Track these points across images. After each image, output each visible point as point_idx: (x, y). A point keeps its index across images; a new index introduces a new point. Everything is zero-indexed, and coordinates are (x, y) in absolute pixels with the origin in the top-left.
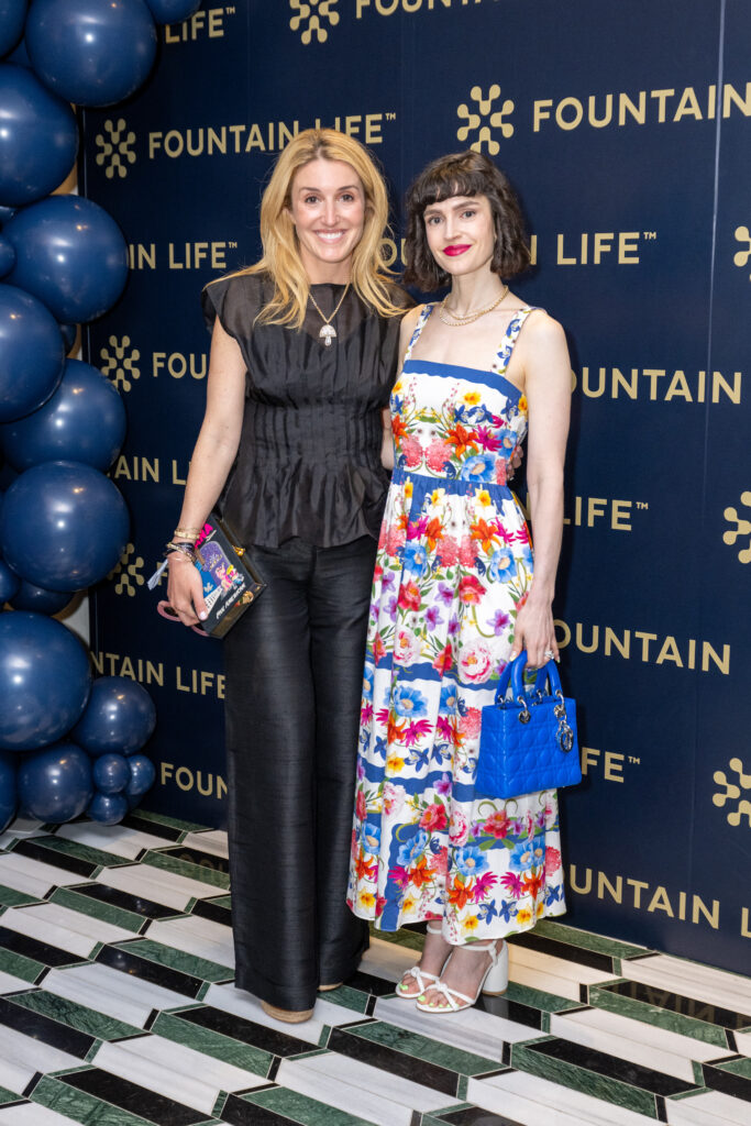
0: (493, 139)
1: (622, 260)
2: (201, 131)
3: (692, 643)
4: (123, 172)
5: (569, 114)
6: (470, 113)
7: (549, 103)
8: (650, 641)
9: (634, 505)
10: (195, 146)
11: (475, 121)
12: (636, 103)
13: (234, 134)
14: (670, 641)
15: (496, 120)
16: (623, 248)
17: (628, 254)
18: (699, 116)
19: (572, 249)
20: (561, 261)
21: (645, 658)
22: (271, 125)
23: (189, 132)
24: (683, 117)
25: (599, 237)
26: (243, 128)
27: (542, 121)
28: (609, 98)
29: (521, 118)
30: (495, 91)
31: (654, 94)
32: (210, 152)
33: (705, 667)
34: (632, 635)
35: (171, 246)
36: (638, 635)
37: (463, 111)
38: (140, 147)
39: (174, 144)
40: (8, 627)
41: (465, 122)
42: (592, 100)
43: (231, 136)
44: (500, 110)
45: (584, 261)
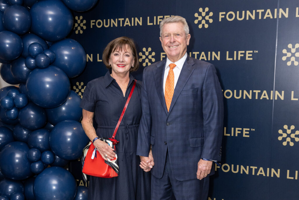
0: (206, 23)
1: (247, 59)
2: (109, 20)
3: (268, 169)
4: (81, 32)
5: (231, 16)
6: (199, 15)
7: (224, 13)
8: (255, 169)
9: (250, 130)
10: (107, 24)
11: (200, 18)
12: (252, 14)
13: (120, 21)
14: (261, 169)
15: (207, 18)
16: (247, 55)
17: (249, 57)
18: (271, 17)
19: (231, 56)
20: (228, 59)
21: (253, 174)
22: (133, 19)
23: (105, 20)
24: (267, 17)
25: (240, 52)
26: (123, 19)
27: (222, 18)
28: (243, 12)
29: (215, 17)
30: (207, 9)
31: (258, 11)
32: (112, 26)
33: (272, 176)
34: (249, 167)
35: (98, 55)
36: (251, 167)
37: (196, 15)
38: (88, 24)
39: (99, 24)
40: (51, 172)
41: (197, 18)
42: (238, 12)
43: (119, 22)
44: (208, 15)
45: (235, 59)
